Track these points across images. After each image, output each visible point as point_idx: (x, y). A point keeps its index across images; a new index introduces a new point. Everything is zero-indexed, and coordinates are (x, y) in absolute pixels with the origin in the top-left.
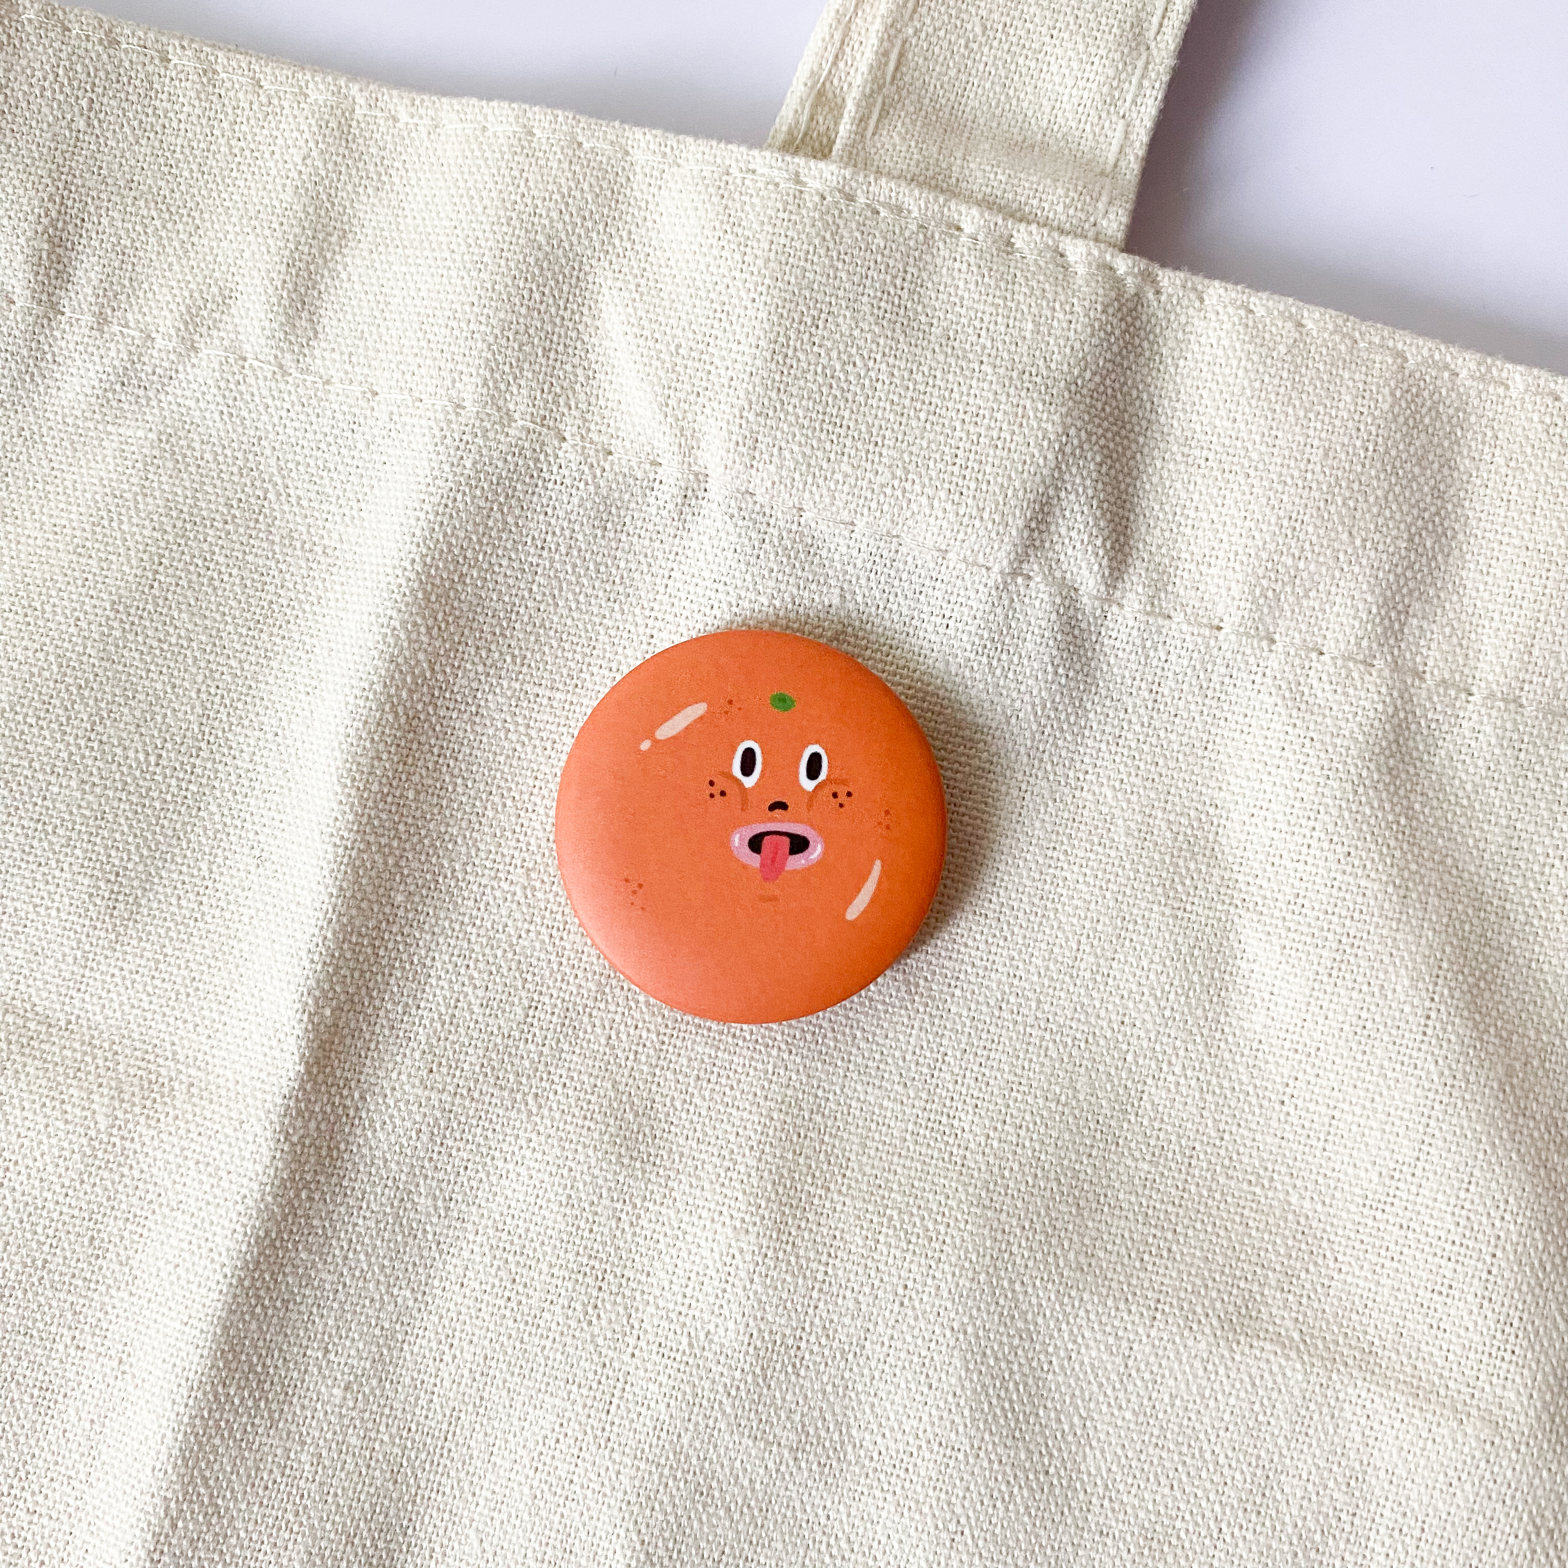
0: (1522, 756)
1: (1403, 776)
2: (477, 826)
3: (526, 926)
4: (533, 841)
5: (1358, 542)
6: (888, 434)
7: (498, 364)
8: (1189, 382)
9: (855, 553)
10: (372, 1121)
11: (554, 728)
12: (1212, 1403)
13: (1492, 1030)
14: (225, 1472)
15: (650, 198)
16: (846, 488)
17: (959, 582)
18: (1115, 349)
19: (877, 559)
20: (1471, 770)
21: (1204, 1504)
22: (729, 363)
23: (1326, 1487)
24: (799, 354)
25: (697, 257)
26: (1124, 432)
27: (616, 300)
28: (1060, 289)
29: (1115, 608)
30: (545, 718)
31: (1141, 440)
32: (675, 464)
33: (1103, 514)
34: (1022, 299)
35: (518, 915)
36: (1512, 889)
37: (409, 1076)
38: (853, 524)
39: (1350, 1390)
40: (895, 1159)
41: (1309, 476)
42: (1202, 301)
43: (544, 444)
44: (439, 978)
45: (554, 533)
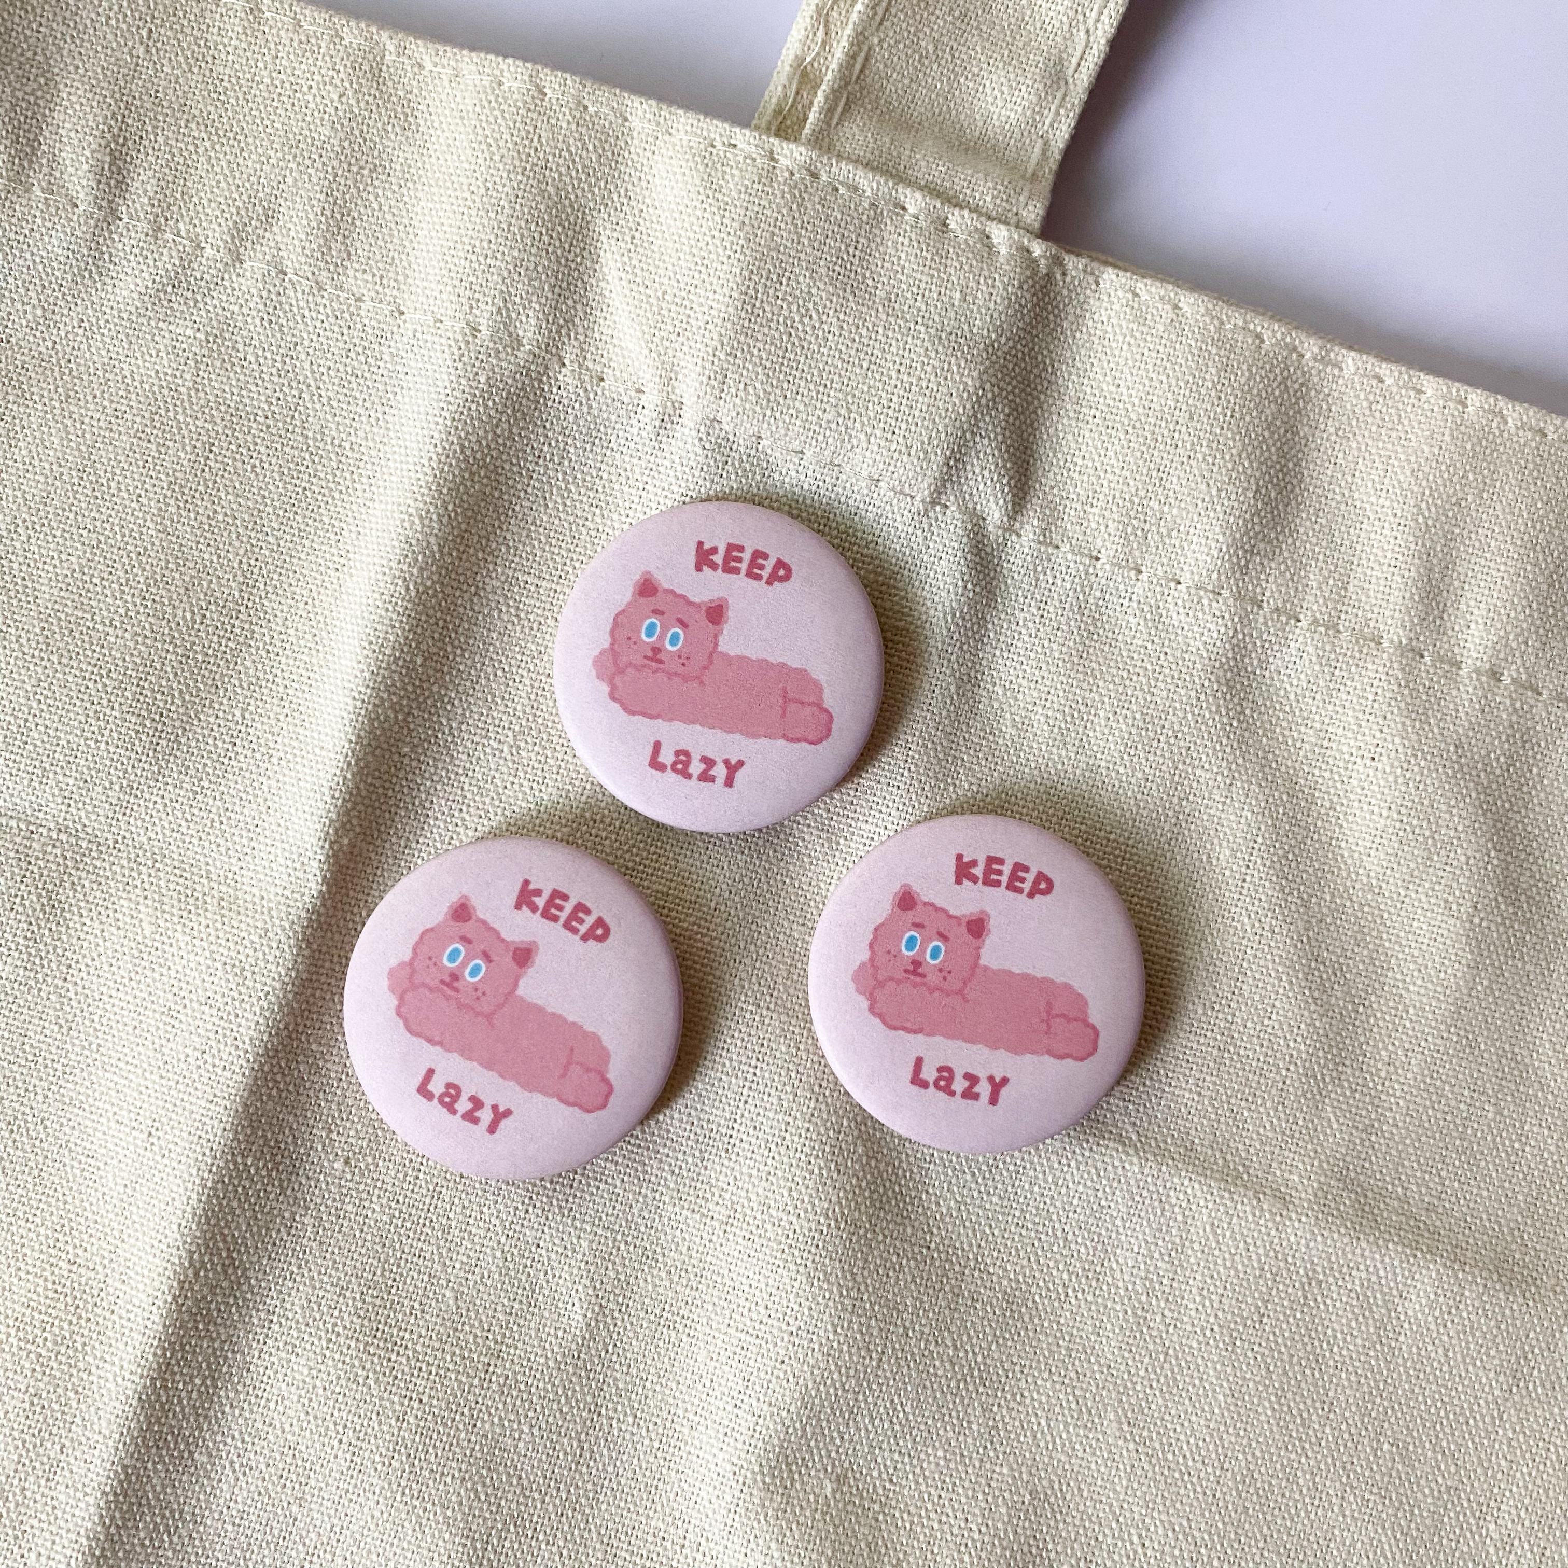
0: (1337, 672)
2: (471, 692)
3: (511, 778)
4: (519, 707)
5: (1214, 492)
6: (836, 378)
7: (510, 296)
8: (1083, 352)
9: (803, 478)
11: (540, 612)
12: (1064, 1191)
14: (240, 1230)
15: (645, 161)
16: (798, 422)
17: (888, 508)
18: (1027, 319)
19: (821, 484)
20: (1295, 682)
21: (1055, 1273)
22: (706, 309)
23: (1152, 1258)
24: (765, 305)
25: (684, 216)
26: (1028, 390)
27: (614, 249)
28: (985, 267)
29: (1014, 537)
30: (532, 602)
31: (1042, 397)
32: (656, 393)
33: (1010, 457)
34: (953, 272)
35: (504, 770)
36: (1320, 781)
38: (802, 452)
39: (1176, 1180)
41: (1176, 435)
42: (1097, 284)
43: (547, 367)
44: (436, 819)
45: (550, 445)
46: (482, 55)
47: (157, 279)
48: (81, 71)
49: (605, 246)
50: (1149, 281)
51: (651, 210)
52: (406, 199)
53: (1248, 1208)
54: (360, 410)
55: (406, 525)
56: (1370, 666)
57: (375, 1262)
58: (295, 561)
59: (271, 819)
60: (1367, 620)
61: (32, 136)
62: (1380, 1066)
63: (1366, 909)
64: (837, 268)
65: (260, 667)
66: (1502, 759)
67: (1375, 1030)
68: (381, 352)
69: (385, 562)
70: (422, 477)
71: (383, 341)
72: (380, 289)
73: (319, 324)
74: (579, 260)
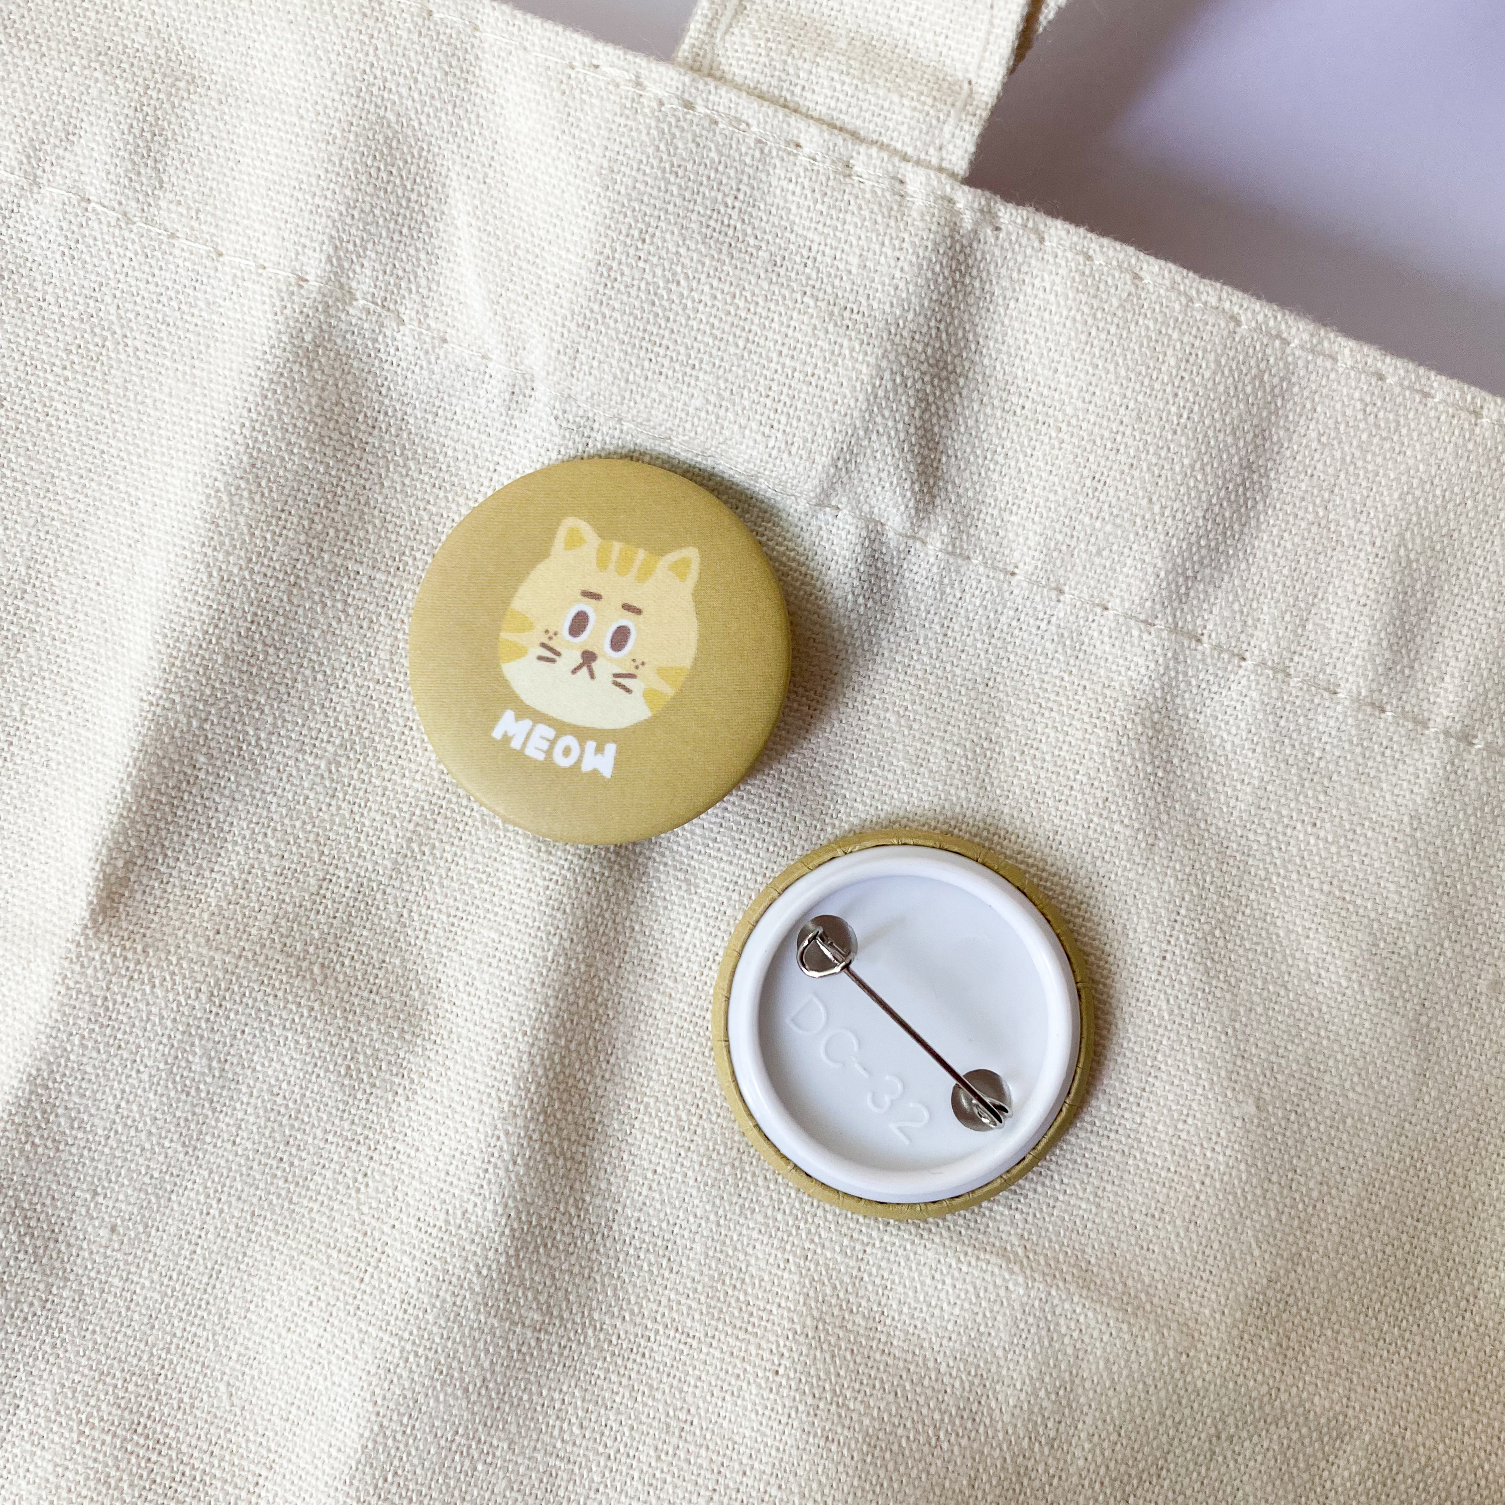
1: (1167, 731)
5: (1157, 509)
7: (341, 241)
13: (1222, 976)
26: (944, 373)
27: (465, 188)
29: (918, 545)
30: (363, 596)
32: (503, 360)
33: (915, 456)
37: (196, 935)
43: (382, 325)
44: (236, 844)
45: (386, 413)
49: (455, 184)
51: (506, 142)
52: (227, 118)
54: (168, 363)
55: (212, 500)
58: (87, 534)
59: (47, 833)
60: (1323, 665)
63: (1302, 1000)
65: (44, 655)
67: (1308, 1141)
68: (196, 298)
69: (186, 544)
70: (232, 446)
71: (197, 285)
72: (195, 224)
73: (126, 262)
74: (423, 200)
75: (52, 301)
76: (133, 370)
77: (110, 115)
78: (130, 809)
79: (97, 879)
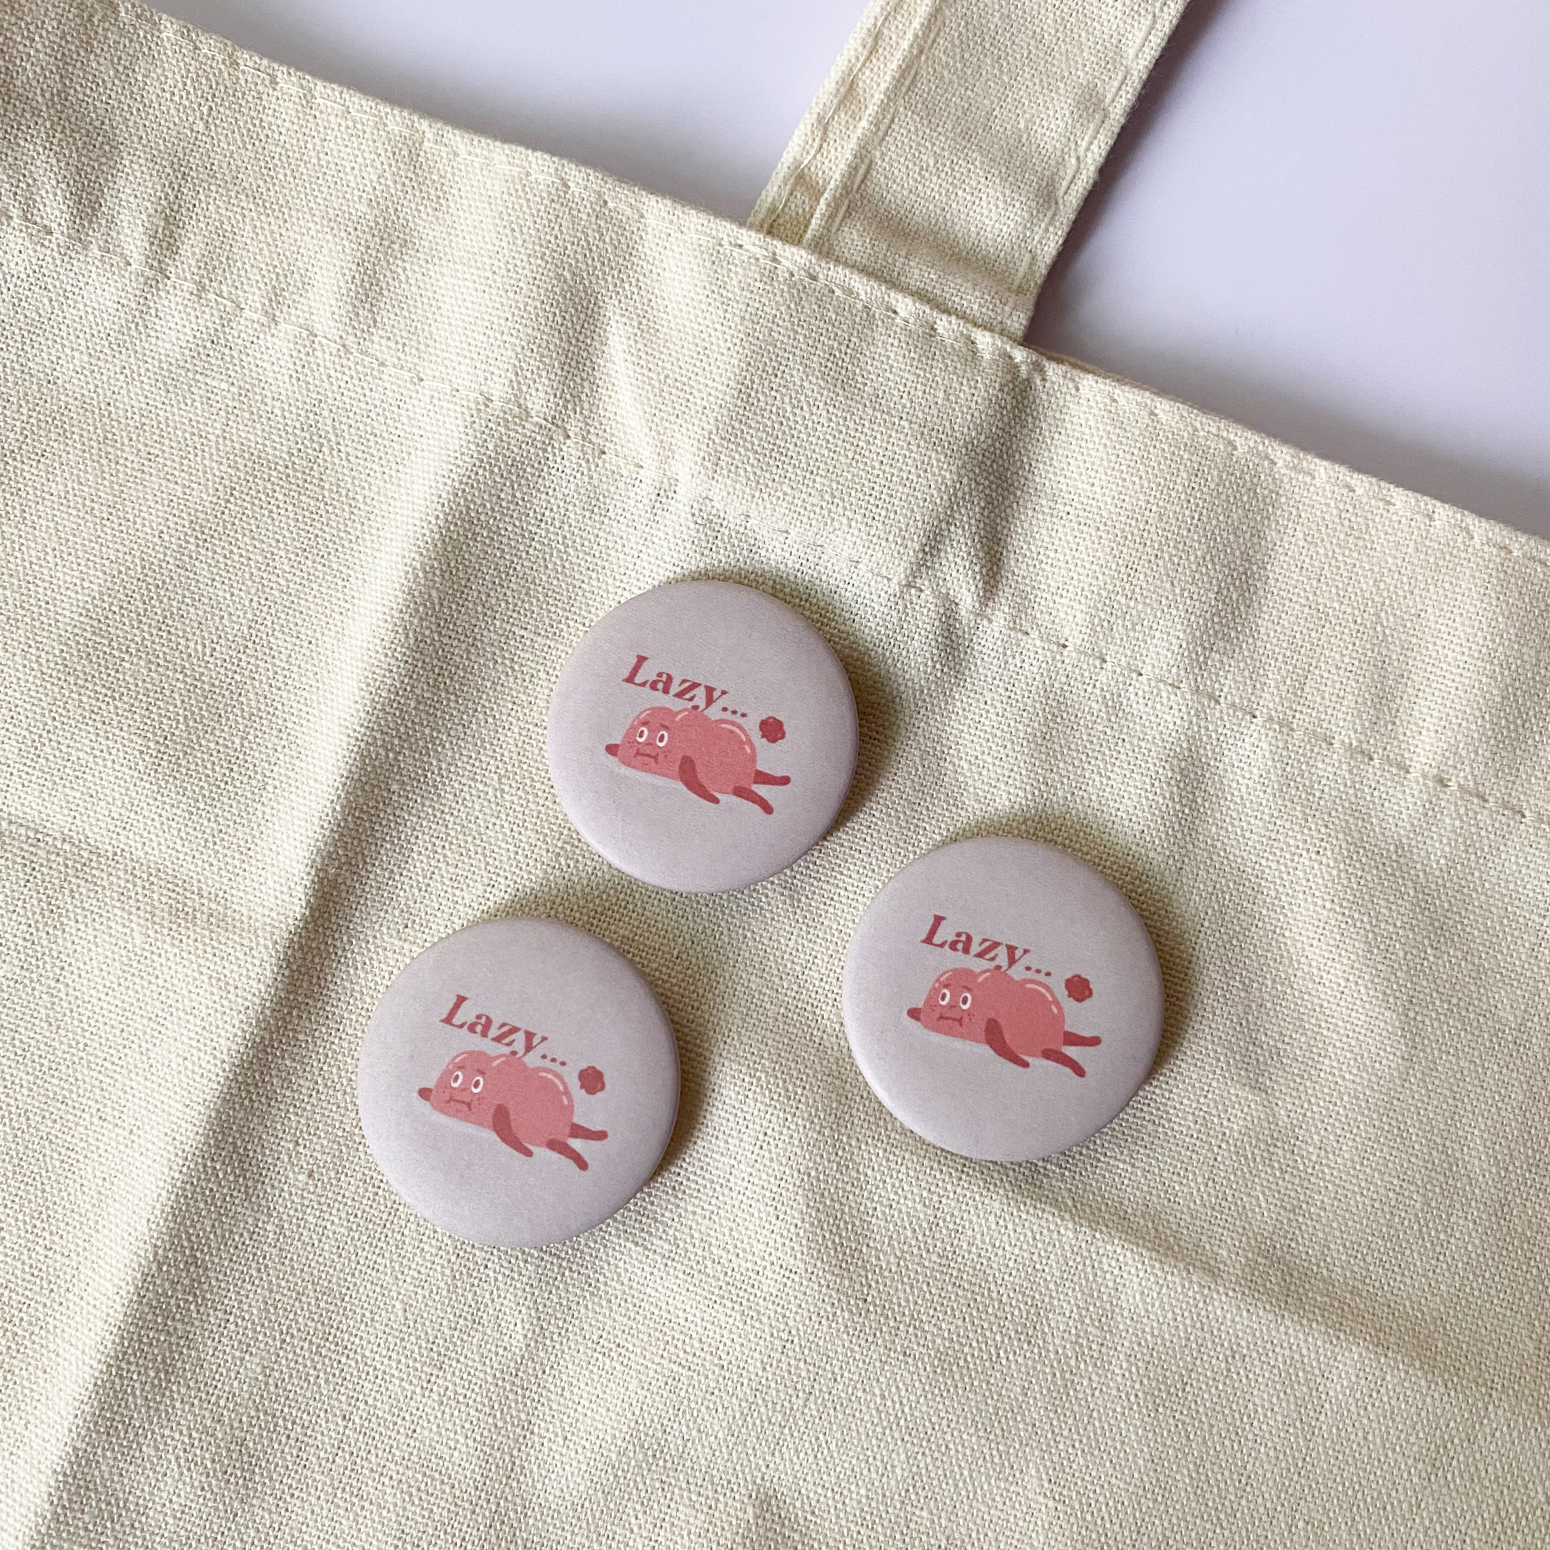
0: (1288, 769)
2: (462, 736)
3: (493, 820)
4: (506, 753)
5: (1178, 591)
6: (822, 466)
7: (522, 370)
8: (1061, 451)
9: (787, 555)
10: (355, 960)
11: (533, 665)
14: (205, 1231)
15: (657, 256)
16: (785, 504)
17: (866, 588)
18: (1006, 420)
19: (804, 562)
20: (1247, 775)
22: (704, 395)
24: (760, 395)
25: (689, 308)
26: (1005, 485)
27: (621, 332)
28: (968, 369)
29: (985, 622)
30: (527, 656)
31: (1019, 493)
32: (653, 468)
33: (983, 547)
34: (938, 373)
35: (488, 811)
36: (1267, 871)
37: (389, 928)
38: (787, 532)
40: (768, 1033)
41: (1145, 534)
42: (1077, 389)
43: (551, 438)
44: (420, 853)
45: (552, 510)
46: (514, 147)
47: (198, 335)
48: (144, 142)
49: (613, 330)
50: (1127, 388)
51: (659, 300)
52: (431, 273)
53: (1177, 1280)
54: (375, 467)
55: (410, 576)
56: (1320, 765)
57: (331, 1271)
58: (302, 602)
59: (264, 844)
60: (1320, 720)
61: (93, 198)
62: (1311, 1150)
63: (1306, 997)
64: (829, 364)
66: (1442, 861)
67: (1309, 1114)
68: (400, 415)
69: (387, 610)
70: (428, 533)
71: (401, 404)
72: (402, 356)
73: (343, 385)
74: (589, 341)
75: (279, 413)
76: (345, 471)
77: (337, 269)
78: (339, 825)
79: (313, 882)
